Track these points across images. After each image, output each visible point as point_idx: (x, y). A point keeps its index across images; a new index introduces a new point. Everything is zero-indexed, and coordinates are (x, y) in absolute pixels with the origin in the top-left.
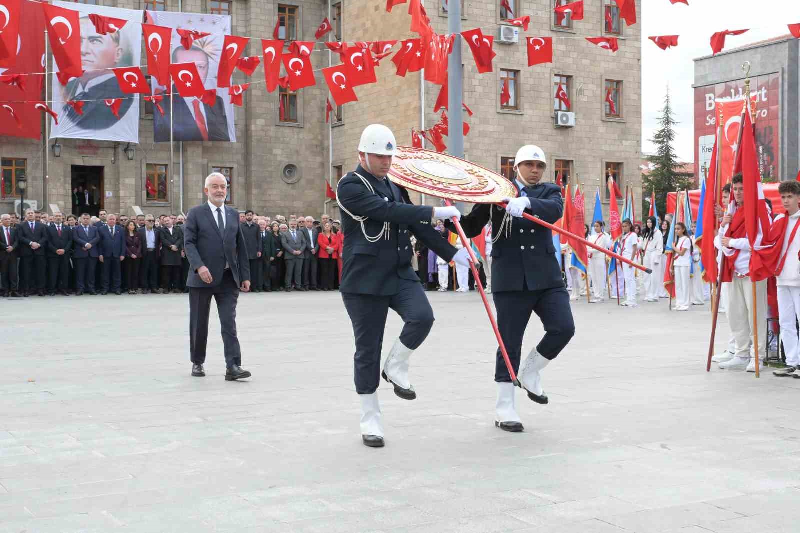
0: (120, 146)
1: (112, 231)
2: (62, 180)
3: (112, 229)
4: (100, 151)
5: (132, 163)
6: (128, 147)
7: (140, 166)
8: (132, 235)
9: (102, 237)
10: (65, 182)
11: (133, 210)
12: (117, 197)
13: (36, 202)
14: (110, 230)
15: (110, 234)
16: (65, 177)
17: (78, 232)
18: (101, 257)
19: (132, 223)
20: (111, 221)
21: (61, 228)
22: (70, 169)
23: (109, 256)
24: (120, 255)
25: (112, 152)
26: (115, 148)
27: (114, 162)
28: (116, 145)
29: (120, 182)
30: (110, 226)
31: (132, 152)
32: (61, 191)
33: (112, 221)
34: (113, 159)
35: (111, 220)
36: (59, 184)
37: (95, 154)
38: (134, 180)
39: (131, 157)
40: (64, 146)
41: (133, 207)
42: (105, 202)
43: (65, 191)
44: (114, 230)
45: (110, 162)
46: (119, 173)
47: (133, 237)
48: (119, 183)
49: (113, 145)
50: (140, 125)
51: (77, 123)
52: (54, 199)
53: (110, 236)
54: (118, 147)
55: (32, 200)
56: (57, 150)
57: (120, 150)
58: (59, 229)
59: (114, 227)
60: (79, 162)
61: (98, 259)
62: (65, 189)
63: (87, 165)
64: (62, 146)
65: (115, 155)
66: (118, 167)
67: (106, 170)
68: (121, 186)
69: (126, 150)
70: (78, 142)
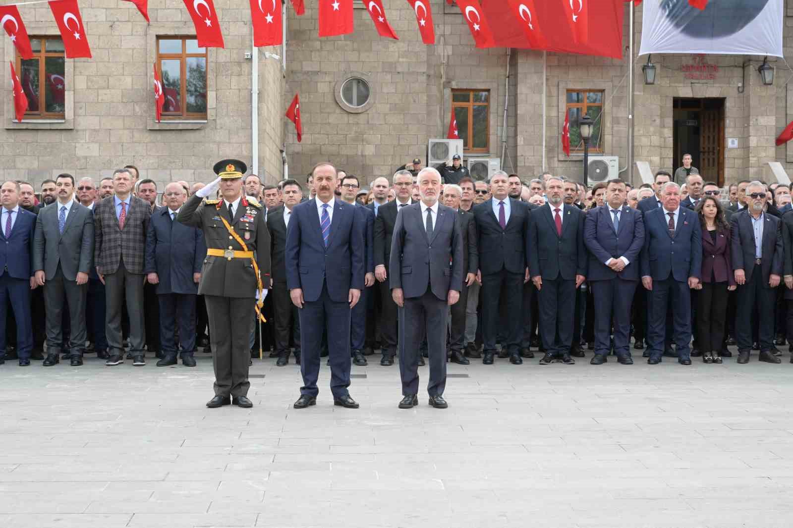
0: (751, 63)
1: (672, 219)
2: (658, 121)
3: (671, 215)
4: (720, 73)
5: (771, 91)
6: (763, 64)
7: (783, 95)
8: (710, 227)
9: (650, 235)
10: (663, 126)
11: (770, 168)
12: (745, 147)
13: (616, 158)
14: (668, 218)
15: (667, 228)
16: (662, 117)
17: (596, 223)
18: (647, 280)
19: (710, 202)
20: (668, 197)
21: (561, 214)
22: (670, 104)
23: (664, 276)
24: (689, 275)
25: (738, 72)
26: (743, 67)
27: (742, 90)
28: (745, 62)
29: (751, 123)
30: (666, 208)
31: (771, 71)
32: (656, 140)
33: (673, 197)
34: (740, 85)
35: (670, 194)
36: (652, 129)
37: (712, 77)
38: (774, 118)
39: (768, 80)
40: (663, 67)
41: (770, 163)
42: (726, 156)
43: (663, 139)
44: (676, 218)
45: (736, 90)
46: (749, 106)
47: (712, 233)
48: (749, 125)
49: (741, 61)
50: (785, 25)
51: (682, 27)
52: (645, 152)
53: (668, 233)
54: (749, 65)
55: (612, 155)
56: (650, 73)
57: (752, 70)
58: (557, 215)
59: (677, 212)
60: (685, 92)
61: (640, 284)
62: (661, 135)
63: (699, 95)
64: (658, 66)
65: (744, 77)
66: (748, 98)
67: (728, 104)
68: (752, 131)
69: (761, 69)
70: (683, 58)
